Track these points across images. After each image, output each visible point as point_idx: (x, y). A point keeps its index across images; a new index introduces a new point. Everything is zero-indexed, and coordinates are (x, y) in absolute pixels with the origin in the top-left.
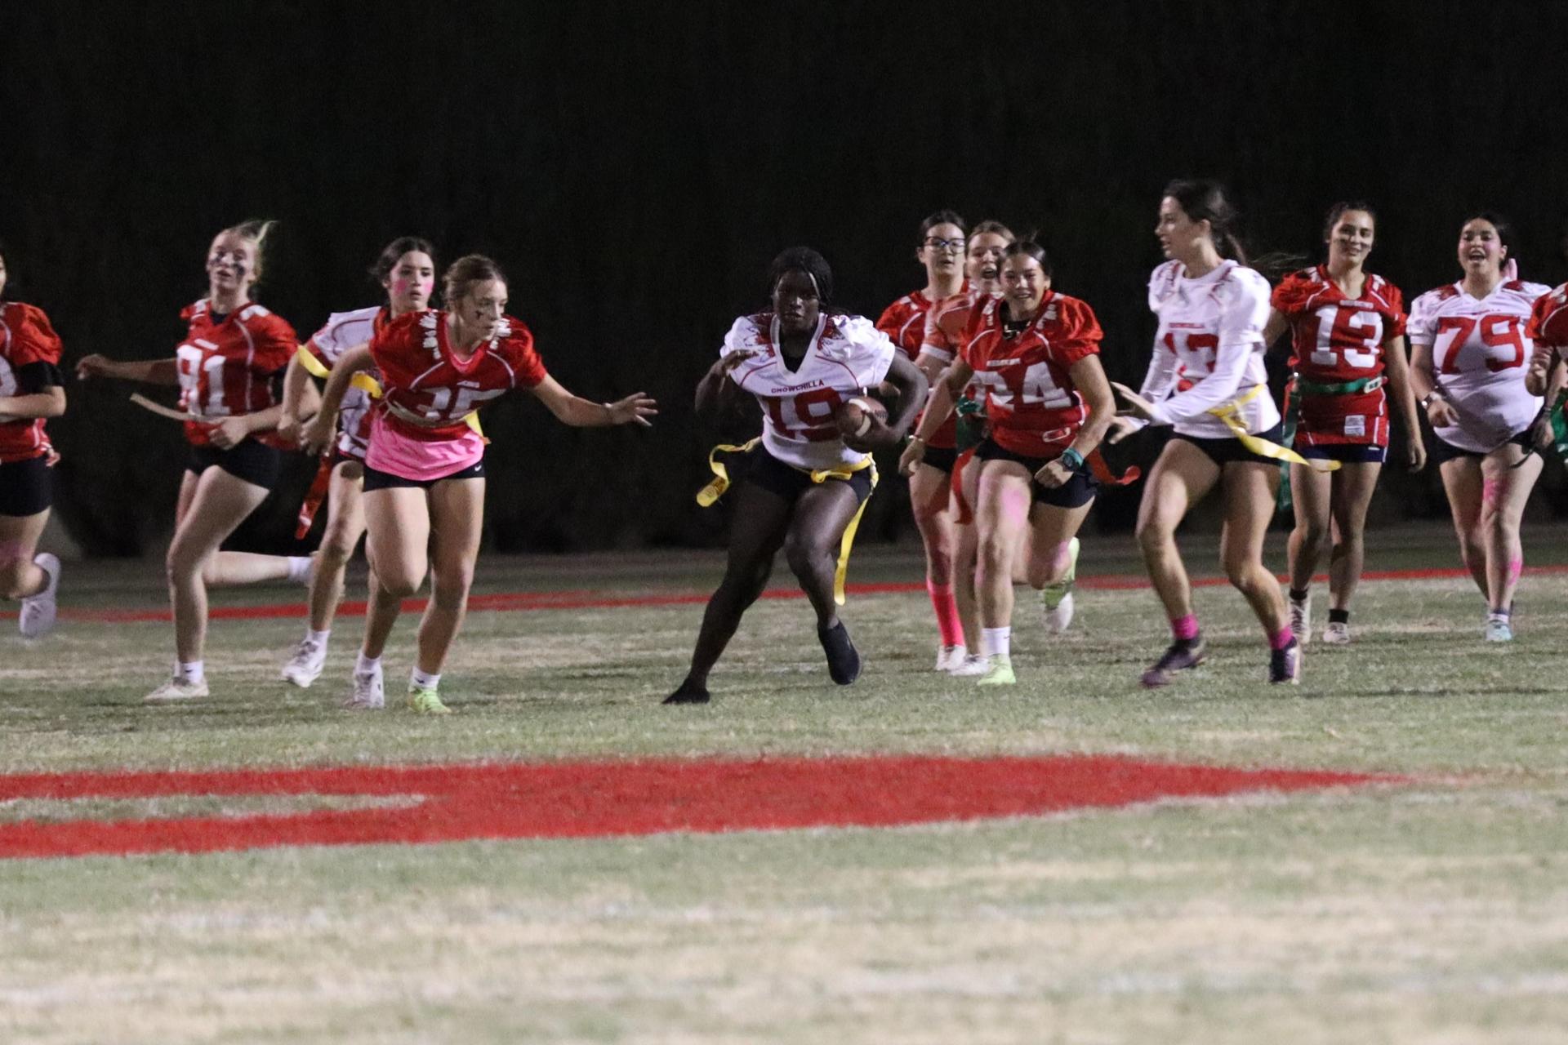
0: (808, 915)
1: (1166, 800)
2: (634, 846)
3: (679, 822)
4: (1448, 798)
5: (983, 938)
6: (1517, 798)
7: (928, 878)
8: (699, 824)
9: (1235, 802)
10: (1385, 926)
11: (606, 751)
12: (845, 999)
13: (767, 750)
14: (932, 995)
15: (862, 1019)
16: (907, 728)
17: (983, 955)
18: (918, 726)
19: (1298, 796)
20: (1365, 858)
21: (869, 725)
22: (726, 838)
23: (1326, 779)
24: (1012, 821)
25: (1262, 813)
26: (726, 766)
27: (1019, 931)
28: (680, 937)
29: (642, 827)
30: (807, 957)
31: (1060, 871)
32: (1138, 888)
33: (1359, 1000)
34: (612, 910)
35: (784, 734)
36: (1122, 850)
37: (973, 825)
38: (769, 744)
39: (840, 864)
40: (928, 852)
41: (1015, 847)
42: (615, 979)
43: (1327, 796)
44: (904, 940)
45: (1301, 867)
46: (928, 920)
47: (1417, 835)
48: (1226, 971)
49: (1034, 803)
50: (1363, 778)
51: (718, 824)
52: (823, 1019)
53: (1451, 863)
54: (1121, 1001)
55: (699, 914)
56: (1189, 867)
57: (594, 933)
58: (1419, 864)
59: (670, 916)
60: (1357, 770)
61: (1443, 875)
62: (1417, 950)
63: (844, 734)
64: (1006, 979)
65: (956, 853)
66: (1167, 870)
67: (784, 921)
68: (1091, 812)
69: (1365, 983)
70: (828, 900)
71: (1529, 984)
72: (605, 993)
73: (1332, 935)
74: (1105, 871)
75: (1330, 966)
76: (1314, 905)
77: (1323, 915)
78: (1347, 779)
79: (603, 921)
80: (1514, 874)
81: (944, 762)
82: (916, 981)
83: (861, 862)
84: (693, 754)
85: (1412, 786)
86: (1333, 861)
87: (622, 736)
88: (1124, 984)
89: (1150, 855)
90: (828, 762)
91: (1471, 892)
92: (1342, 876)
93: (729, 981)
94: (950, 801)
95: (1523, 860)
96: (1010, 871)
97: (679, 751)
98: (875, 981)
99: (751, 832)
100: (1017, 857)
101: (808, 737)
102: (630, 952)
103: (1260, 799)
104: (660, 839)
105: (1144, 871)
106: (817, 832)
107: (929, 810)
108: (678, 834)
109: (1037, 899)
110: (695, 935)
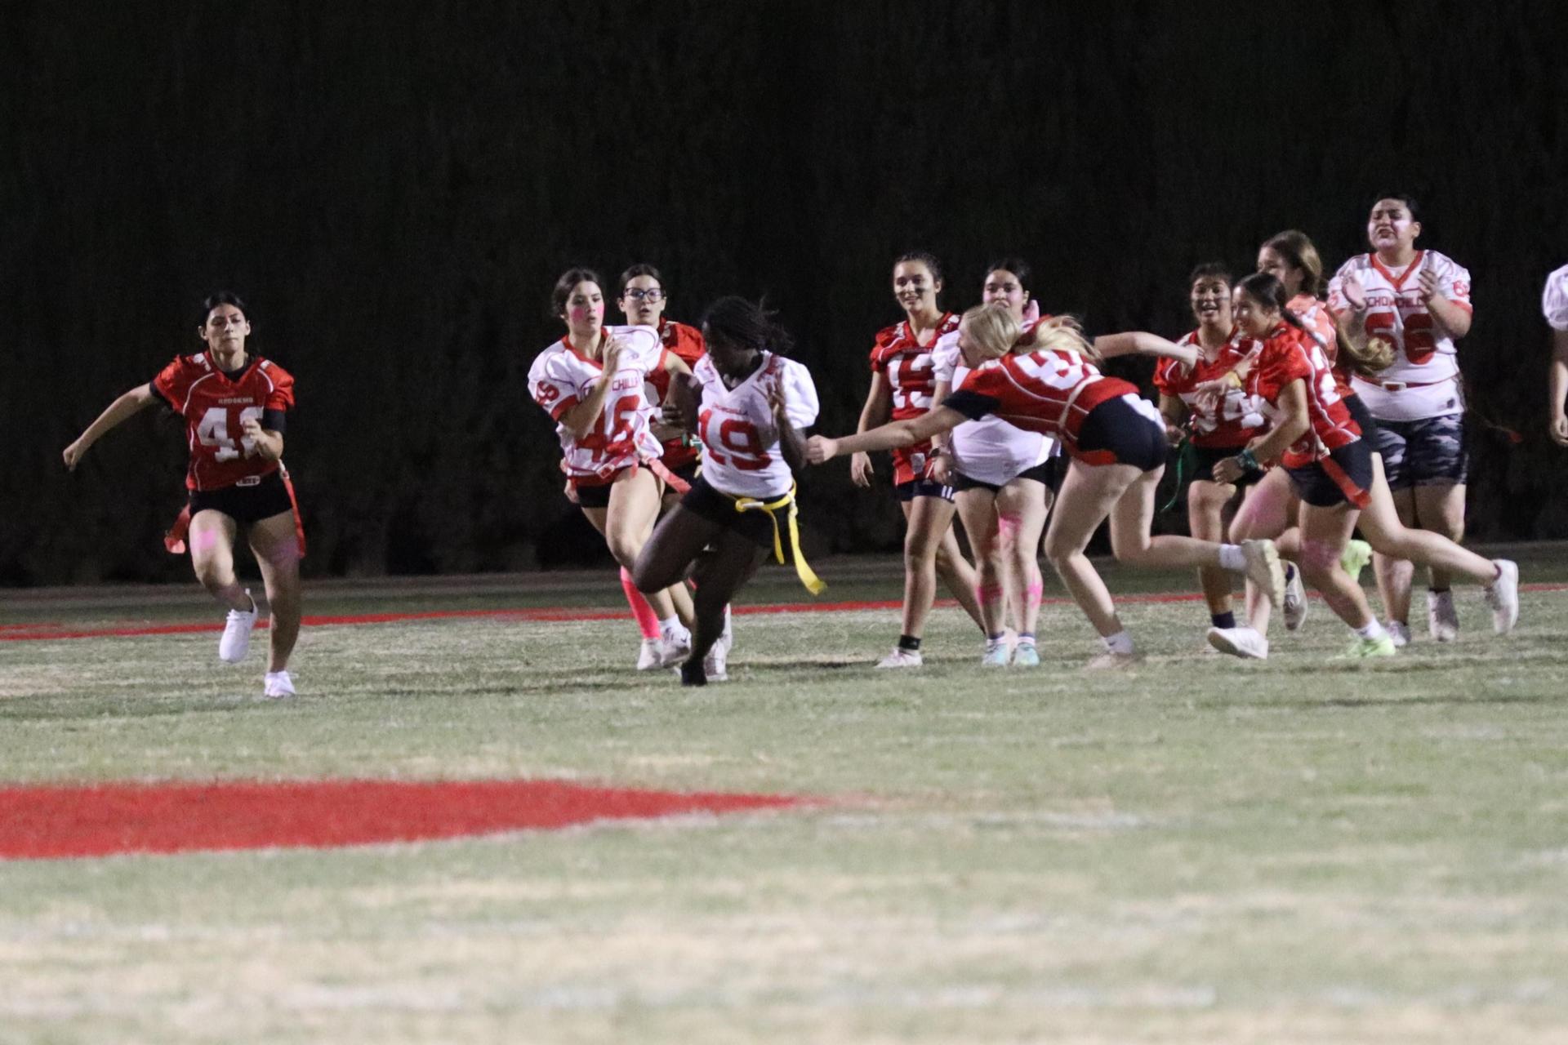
0: (260, 933)
1: (604, 822)
2: (93, 867)
3: (136, 844)
4: (872, 820)
5: (428, 952)
6: (939, 820)
7: (377, 897)
8: (156, 845)
9: (668, 824)
10: (810, 942)
11: (67, 776)
12: (295, 1013)
13: (221, 775)
14: (380, 1009)
15: (311, 1032)
16: (354, 753)
17: (427, 971)
18: (365, 752)
19: (730, 817)
20: (792, 878)
21: (318, 751)
22: (182, 860)
23: (753, 802)
24: (456, 843)
25: (691, 834)
26: (183, 791)
27: (462, 948)
28: (139, 953)
29: (101, 848)
30: (259, 975)
31: (499, 890)
32: (575, 906)
33: (786, 1013)
34: (71, 928)
35: (239, 760)
36: (559, 871)
37: (418, 847)
38: (223, 769)
39: (290, 884)
40: (372, 873)
41: (459, 867)
42: (75, 994)
43: (756, 818)
44: (352, 956)
45: (730, 886)
46: (374, 937)
47: (843, 855)
48: (658, 986)
49: (476, 825)
50: (789, 801)
51: (173, 846)
52: (276, 1032)
53: (875, 882)
54: (561, 1014)
55: (155, 932)
56: (622, 886)
57: (56, 950)
58: (843, 883)
59: (127, 934)
60: (784, 794)
61: (867, 893)
62: (841, 965)
63: (294, 759)
64: (447, 993)
65: (402, 873)
66: (601, 889)
67: (237, 938)
68: (530, 834)
69: (793, 996)
70: (278, 918)
71: (949, 997)
72: (68, 1007)
73: (760, 951)
74: (543, 890)
75: (758, 981)
76: (742, 922)
77: (751, 933)
78: (775, 801)
79: (64, 939)
80: (935, 893)
81: (391, 787)
82: (361, 996)
83: (311, 882)
84: (150, 779)
85: (837, 809)
86: (762, 880)
87: (82, 762)
88: (562, 998)
89: (585, 874)
90: (279, 787)
91: (893, 910)
92: (770, 896)
93: (184, 996)
94: (396, 824)
95: (944, 879)
96: (453, 890)
97: (137, 776)
98: (323, 996)
99: (206, 854)
100: (459, 877)
101: (261, 763)
102: (89, 968)
103: (694, 820)
104: (120, 861)
105: (580, 890)
106: (269, 853)
107: (375, 832)
108: (137, 856)
109: (480, 916)
110: (152, 952)
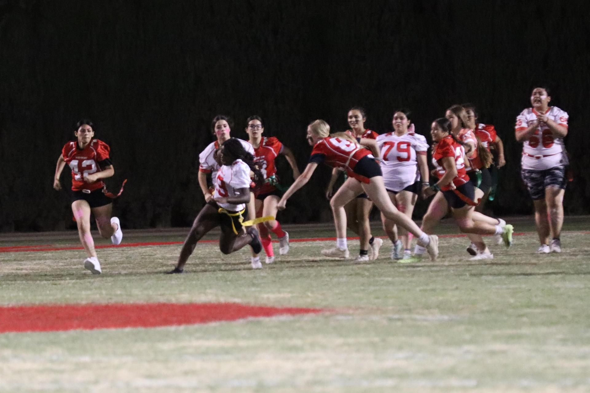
0: (124, 359)
1: (251, 318)
2: (63, 335)
3: (79, 326)
4: (350, 318)
5: (186, 366)
6: (375, 318)
7: (166, 346)
8: (86, 327)
9: (275, 319)
10: (327, 363)
11: (53, 301)
12: (137, 388)
13: (110, 301)
14: (168, 387)
16: (159, 293)
17: (186, 373)
18: (163, 292)
19: (297, 317)
20: (320, 339)
21: (146, 292)
22: (96, 332)
23: (306, 311)
24: (196, 326)
25: (283, 323)
26: (96, 307)
27: (198, 364)
28: (79, 367)
29: (66, 328)
30: (124, 374)
31: (213, 343)
32: (240, 349)
33: (319, 389)
34: (55, 357)
35: (117, 295)
36: (235, 336)
37: (182, 328)
38: (111, 299)
39: (136, 341)
40: (166, 337)
41: (198, 335)
42: (56, 382)
43: (308, 317)
44: (158, 368)
45: (298, 342)
46: (166, 361)
47: (340, 331)
48: (271, 379)
49: (204, 319)
50: (320, 311)
51: (92, 327)
53: (351, 340)
54: (235, 389)
55: (86, 359)
56: (257, 342)
57: (49, 365)
58: (339, 341)
59: (75, 359)
60: (318, 307)
61: (349, 345)
62: (339, 371)
63: (137, 295)
64: (193, 381)
65: (176, 337)
66: (250, 343)
67: (116, 361)
68: (224, 323)
69: (321, 383)
70: (131, 354)
71: (379, 383)
72: (53, 387)
73: (309, 366)
74: (228, 343)
75: (308, 377)
76: (302, 355)
77: (305, 359)
78: (315, 311)
79: (52, 361)
80: (373, 345)
81: (173, 305)
82: (161, 382)
83: (143, 340)
84: (84, 303)
85: (337, 314)
86: (309, 340)
87: (59, 296)
88: (236, 383)
89: (244, 338)
90: (132, 305)
91: (358, 351)
92: (313, 345)
93: (96, 382)
94: (175, 319)
96: (195, 343)
97: (79, 301)
98: (148, 382)
99: (105, 330)
100: (198, 338)
101: (125, 297)
102: (62, 372)
103: (284, 318)
104: (72, 333)
105: (242, 343)
106: (128, 330)
107: (167, 322)
108: (79, 331)
109: (205, 353)
110: (84, 366)
